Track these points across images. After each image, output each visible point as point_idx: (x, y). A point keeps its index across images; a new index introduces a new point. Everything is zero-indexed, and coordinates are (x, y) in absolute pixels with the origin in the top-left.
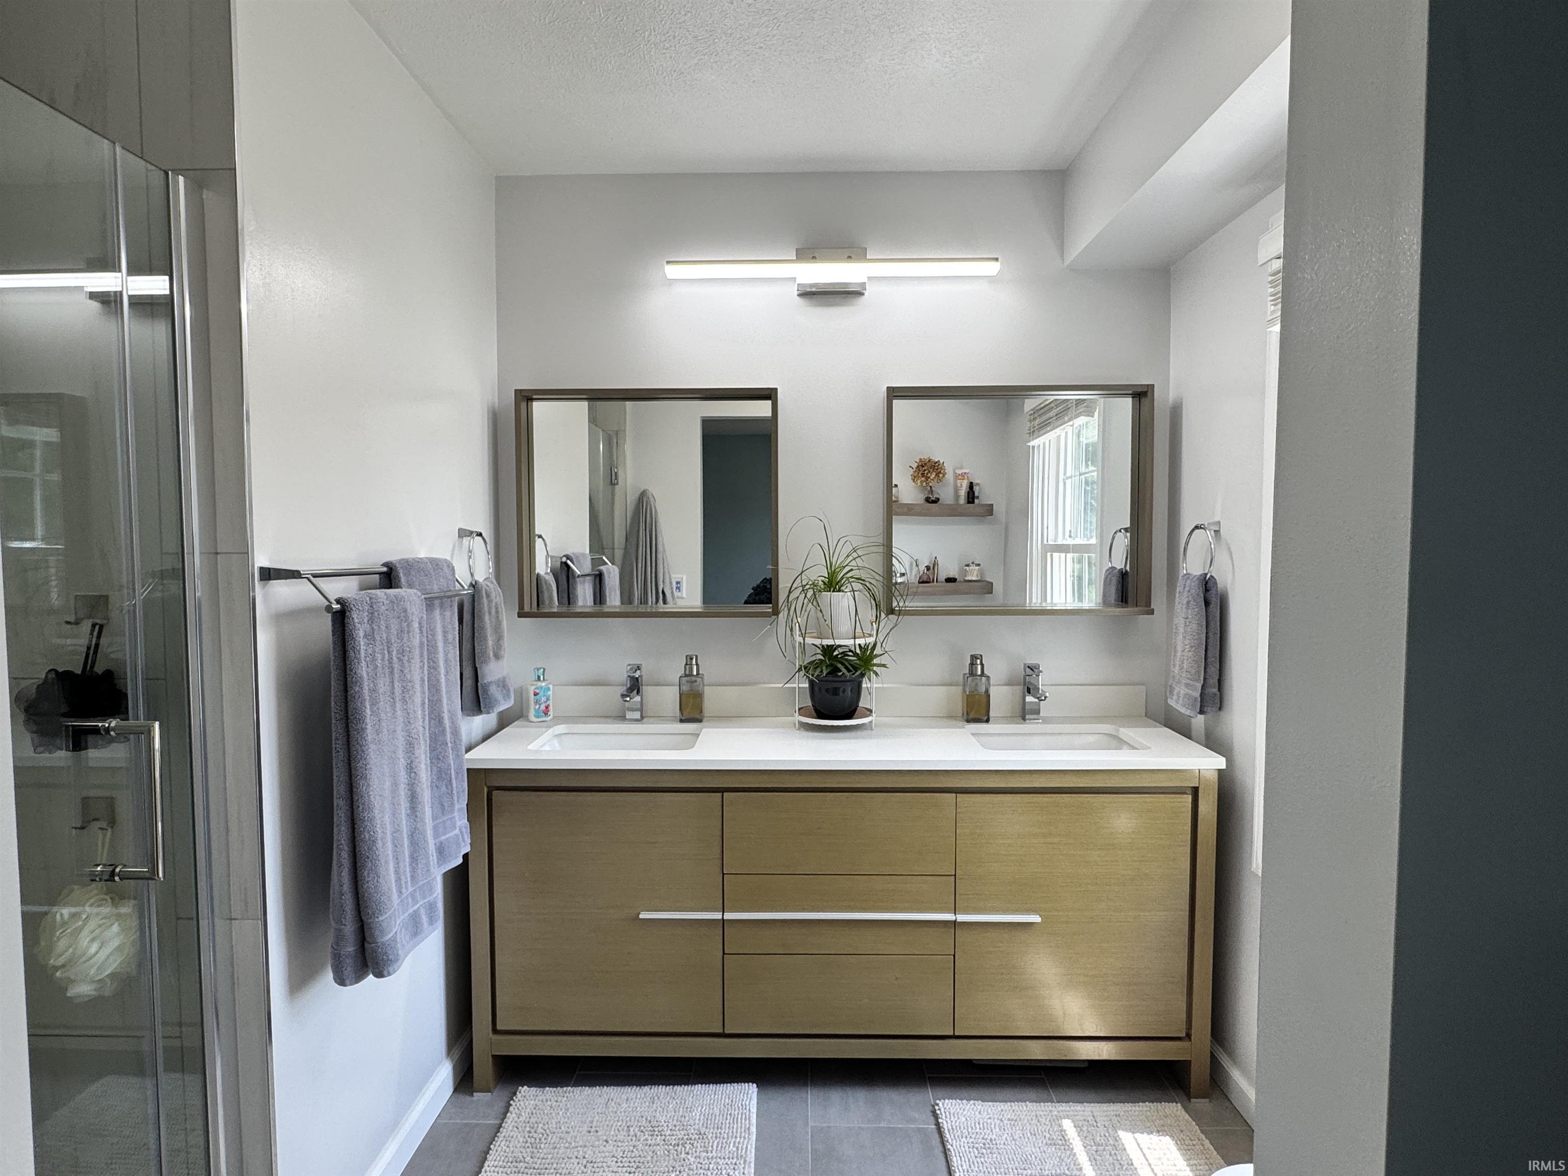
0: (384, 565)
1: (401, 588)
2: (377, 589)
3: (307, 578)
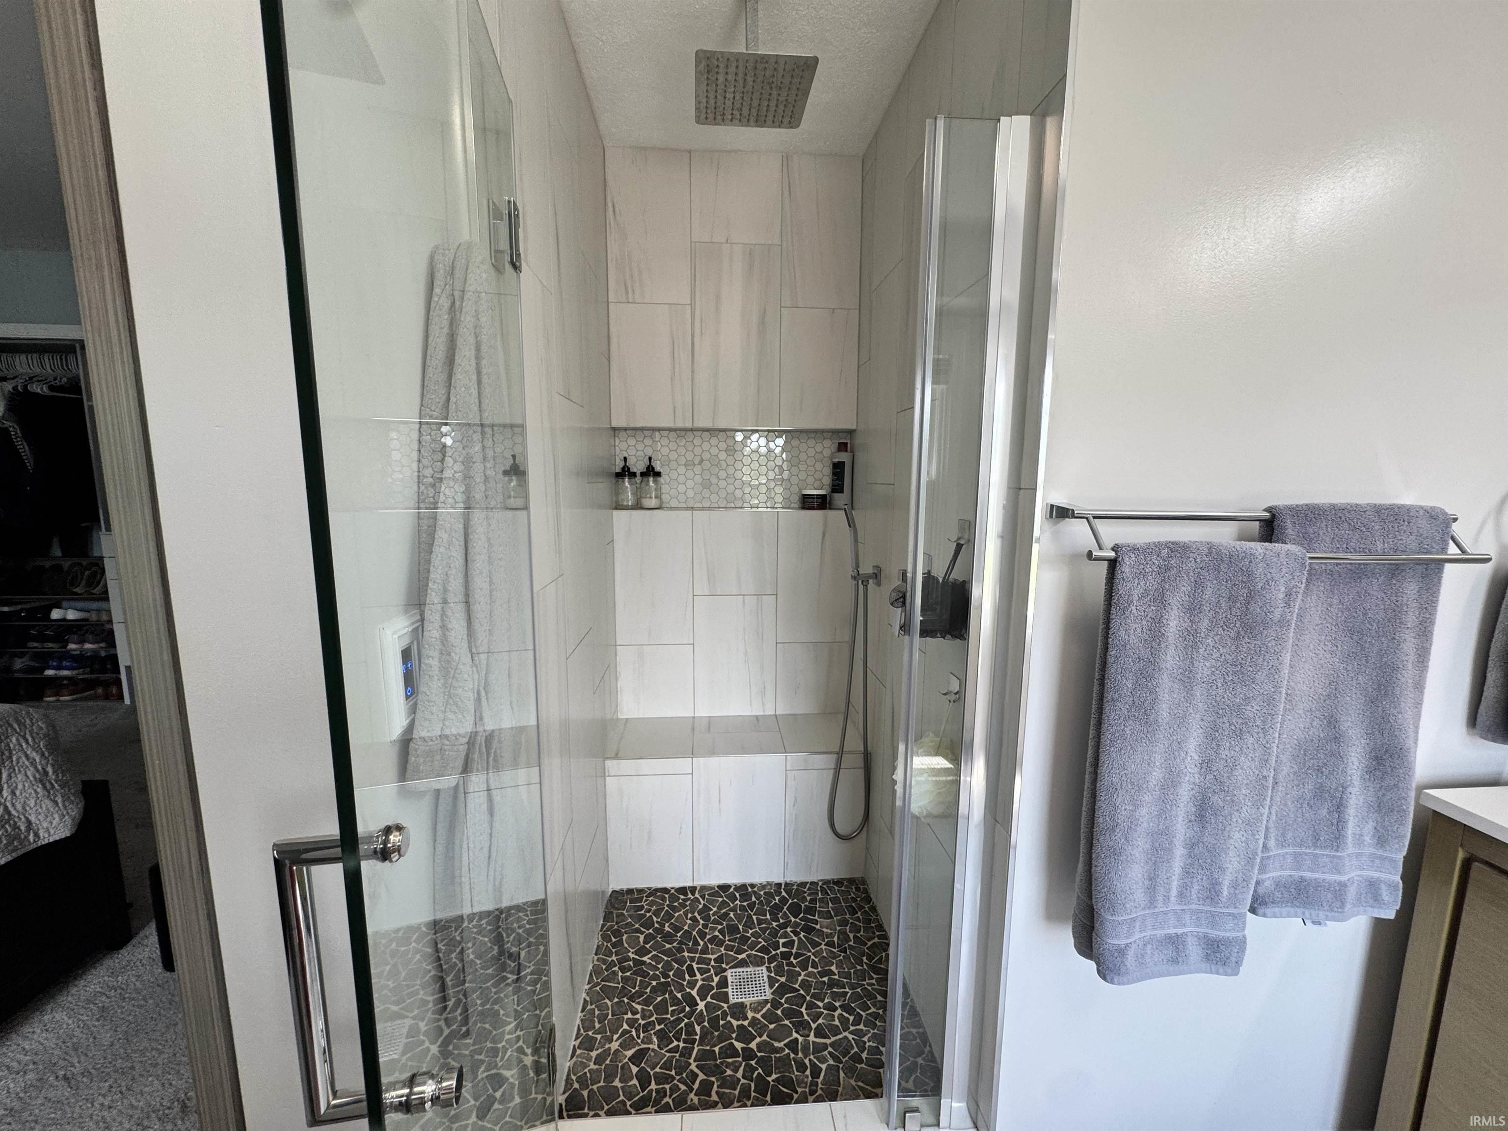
0: (1267, 510)
1: (1284, 542)
2: (1254, 541)
3: (1087, 518)
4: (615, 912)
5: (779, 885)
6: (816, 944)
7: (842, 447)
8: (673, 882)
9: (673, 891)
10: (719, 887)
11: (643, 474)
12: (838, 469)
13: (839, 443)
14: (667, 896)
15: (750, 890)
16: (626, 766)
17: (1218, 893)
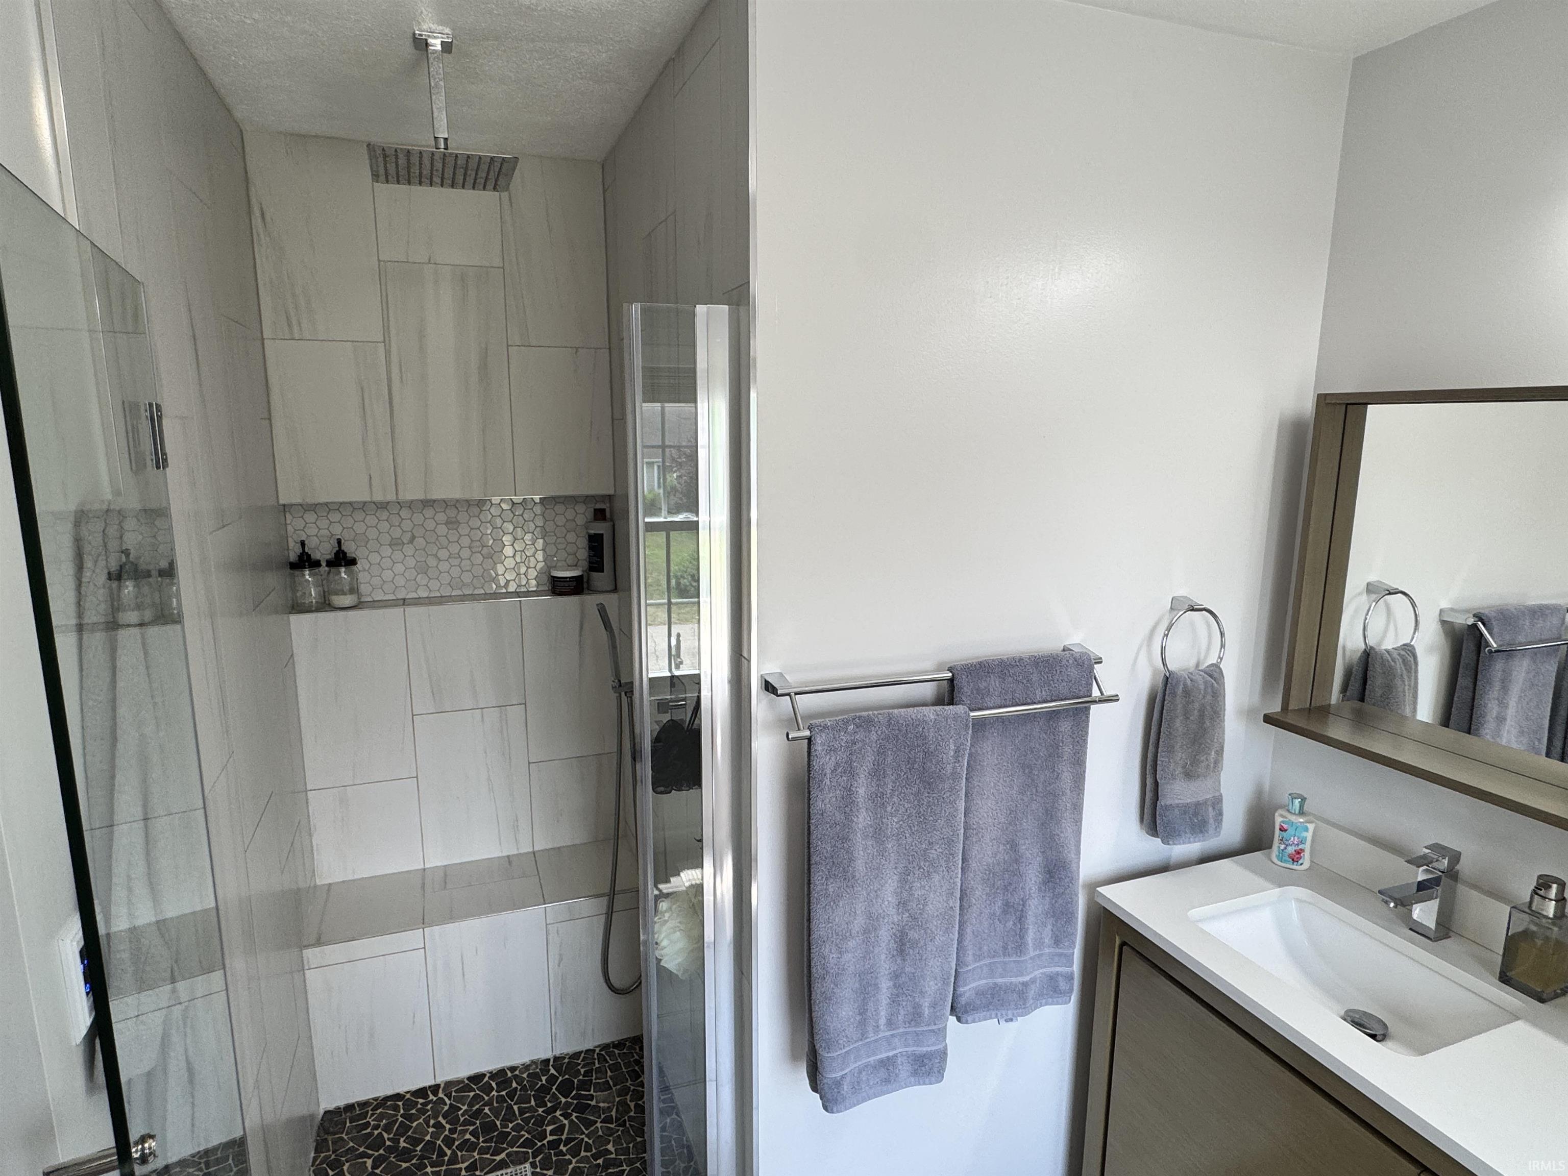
0: (949, 670)
3: (789, 695)
4: (330, 1138)
5: (547, 1061)
6: (589, 1124)
7: (599, 515)
8: (407, 1084)
9: (408, 1096)
10: (469, 1078)
11: (330, 564)
12: (595, 542)
13: (595, 510)
14: (400, 1103)
15: (509, 1074)
16: (333, 952)
17: (920, 1015)
